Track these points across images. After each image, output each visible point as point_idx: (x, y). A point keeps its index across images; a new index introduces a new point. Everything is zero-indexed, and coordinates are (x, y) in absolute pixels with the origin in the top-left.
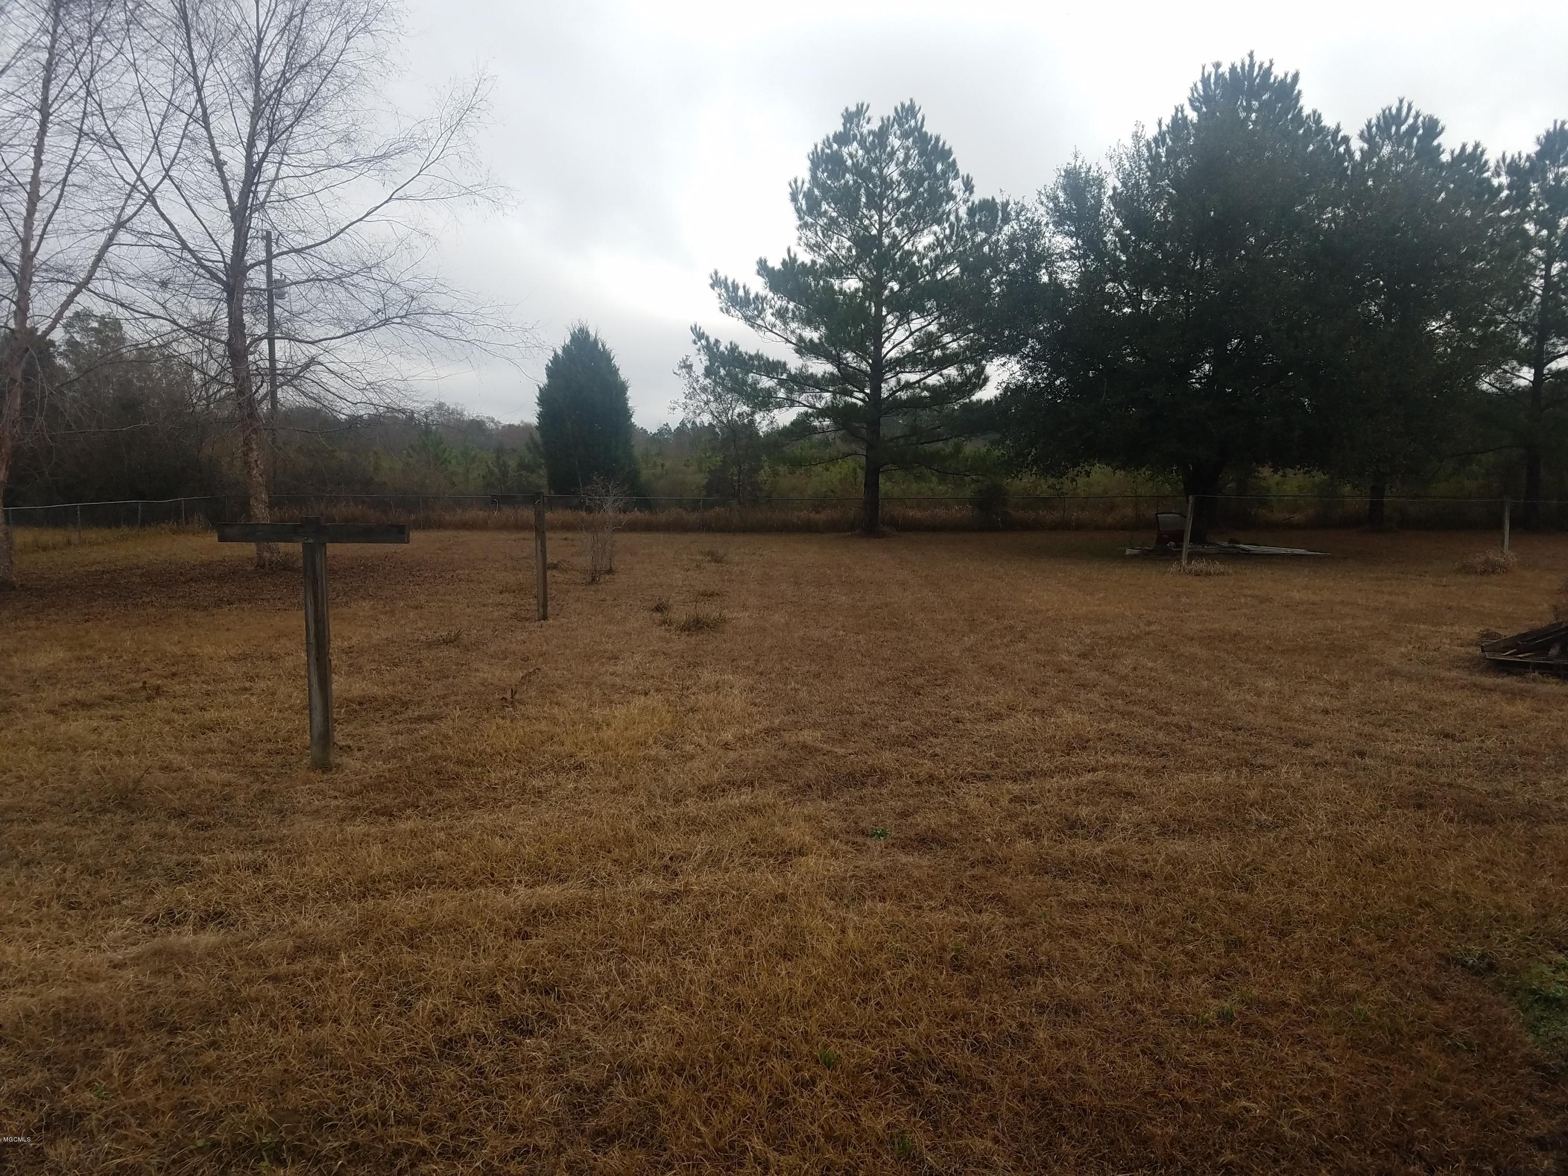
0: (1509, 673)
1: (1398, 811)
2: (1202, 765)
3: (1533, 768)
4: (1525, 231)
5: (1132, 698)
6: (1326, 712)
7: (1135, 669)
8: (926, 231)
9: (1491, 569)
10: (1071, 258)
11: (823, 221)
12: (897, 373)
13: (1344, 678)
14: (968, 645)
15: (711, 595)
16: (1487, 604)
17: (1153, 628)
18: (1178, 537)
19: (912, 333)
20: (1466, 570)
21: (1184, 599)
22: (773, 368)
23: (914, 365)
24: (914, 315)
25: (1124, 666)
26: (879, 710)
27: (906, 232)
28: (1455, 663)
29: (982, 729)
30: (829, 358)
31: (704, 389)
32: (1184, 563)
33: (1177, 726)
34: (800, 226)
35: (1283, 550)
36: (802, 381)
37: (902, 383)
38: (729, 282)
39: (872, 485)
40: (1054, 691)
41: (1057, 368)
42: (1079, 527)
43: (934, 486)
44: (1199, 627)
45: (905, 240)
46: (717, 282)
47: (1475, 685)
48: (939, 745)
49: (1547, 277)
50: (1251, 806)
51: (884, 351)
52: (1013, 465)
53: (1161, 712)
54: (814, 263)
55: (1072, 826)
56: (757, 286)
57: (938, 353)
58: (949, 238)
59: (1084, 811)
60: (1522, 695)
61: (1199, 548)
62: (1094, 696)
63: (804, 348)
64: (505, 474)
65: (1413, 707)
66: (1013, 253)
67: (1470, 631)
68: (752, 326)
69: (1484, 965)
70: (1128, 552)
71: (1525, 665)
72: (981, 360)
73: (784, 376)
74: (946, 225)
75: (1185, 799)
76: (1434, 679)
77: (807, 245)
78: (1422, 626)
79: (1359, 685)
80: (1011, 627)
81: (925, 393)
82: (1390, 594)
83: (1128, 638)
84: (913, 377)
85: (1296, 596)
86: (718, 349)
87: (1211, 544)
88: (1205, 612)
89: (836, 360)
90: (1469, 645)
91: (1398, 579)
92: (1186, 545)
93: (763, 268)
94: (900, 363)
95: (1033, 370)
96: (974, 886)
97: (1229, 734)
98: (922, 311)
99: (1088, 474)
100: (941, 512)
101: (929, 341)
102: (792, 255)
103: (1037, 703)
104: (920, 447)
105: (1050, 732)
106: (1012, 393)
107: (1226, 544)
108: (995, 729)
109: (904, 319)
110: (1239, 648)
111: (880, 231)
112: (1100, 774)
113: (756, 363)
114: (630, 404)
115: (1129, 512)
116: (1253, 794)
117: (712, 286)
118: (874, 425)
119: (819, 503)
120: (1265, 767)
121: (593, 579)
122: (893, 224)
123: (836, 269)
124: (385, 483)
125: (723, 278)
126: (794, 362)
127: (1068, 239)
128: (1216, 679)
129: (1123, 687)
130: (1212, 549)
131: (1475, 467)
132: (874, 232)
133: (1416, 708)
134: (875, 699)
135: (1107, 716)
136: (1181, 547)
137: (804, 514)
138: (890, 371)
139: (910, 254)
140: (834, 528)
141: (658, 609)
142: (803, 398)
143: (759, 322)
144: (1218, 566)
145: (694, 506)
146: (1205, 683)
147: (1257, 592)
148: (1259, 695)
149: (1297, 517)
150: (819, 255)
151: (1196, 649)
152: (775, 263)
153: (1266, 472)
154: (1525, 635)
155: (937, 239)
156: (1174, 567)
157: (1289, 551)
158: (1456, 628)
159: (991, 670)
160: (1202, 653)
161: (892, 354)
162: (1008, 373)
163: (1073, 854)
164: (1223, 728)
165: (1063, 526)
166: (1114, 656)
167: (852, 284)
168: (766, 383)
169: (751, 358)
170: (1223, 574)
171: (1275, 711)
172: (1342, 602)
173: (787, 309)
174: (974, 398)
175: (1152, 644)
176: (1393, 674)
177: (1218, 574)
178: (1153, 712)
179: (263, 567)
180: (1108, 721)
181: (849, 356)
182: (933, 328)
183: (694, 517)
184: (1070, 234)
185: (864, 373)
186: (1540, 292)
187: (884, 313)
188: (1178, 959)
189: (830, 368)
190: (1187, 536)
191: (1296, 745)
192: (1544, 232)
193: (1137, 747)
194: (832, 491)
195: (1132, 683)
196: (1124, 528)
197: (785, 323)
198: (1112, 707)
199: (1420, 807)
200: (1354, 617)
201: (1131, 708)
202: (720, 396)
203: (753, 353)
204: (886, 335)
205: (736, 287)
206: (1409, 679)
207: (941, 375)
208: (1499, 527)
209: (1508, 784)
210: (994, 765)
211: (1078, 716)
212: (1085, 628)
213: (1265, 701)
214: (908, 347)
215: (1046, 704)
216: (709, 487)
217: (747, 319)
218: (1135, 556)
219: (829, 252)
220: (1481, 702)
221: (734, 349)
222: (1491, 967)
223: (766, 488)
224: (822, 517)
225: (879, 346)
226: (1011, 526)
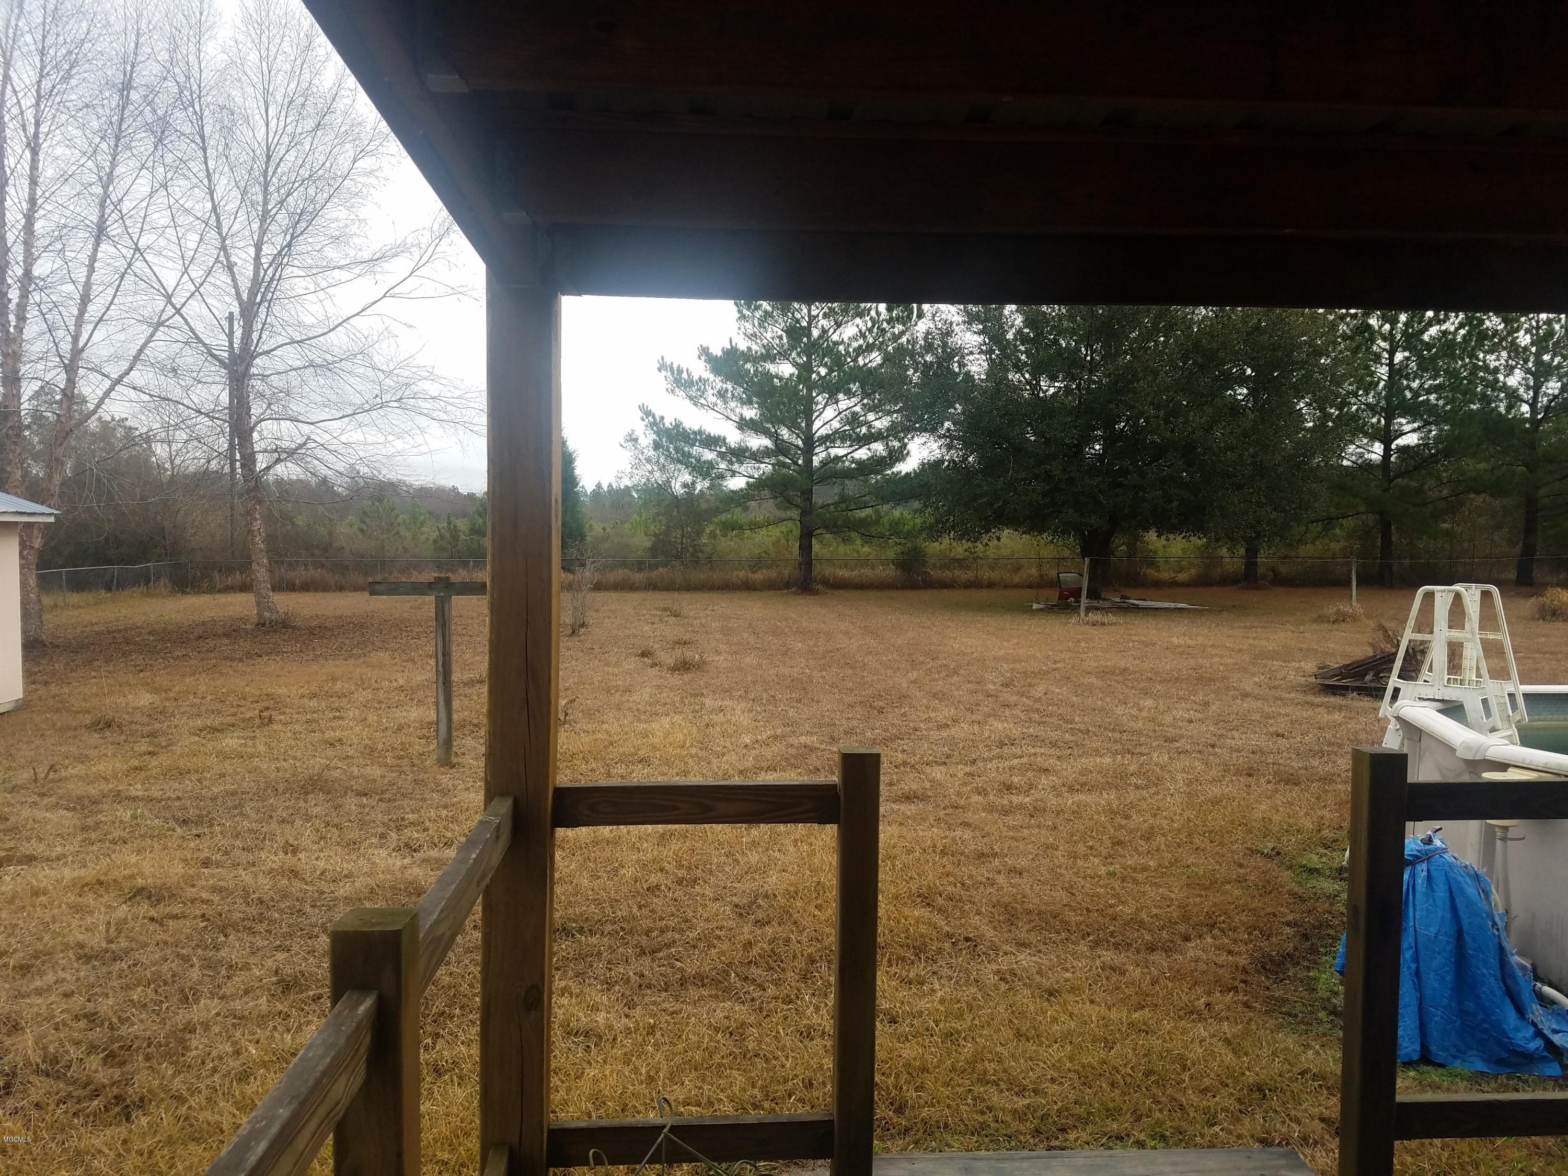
0: (1335, 694)
1: (1234, 778)
2: (1098, 753)
3: (1335, 753)
4: (1369, 326)
5: (1045, 713)
6: (1190, 721)
7: (1046, 694)
8: (850, 323)
9: (1341, 619)
10: (979, 353)
11: (758, 314)
12: (828, 448)
13: (1206, 699)
14: (912, 679)
15: (685, 643)
16: (1332, 646)
17: (1059, 665)
18: (1076, 594)
19: (840, 413)
20: (1321, 619)
21: (1083, 644)
22: (712, 442)
23: (843, 440)
24: (841, 396)
25: (1038, 691)
26: (855, 723)
27: (832, 323)
28: (1293, 688)
29: (934, 735)
30: (766, 433)
31: (649, 460)
32: (1082, 614)
33: (1079, 729)
34: (739, 318)
35: (1166, 605)
36: (740, 454)
37: (832, 456)
38: (675, 367)
39: (806, 548)
40: (986, 709)
41: (968, 445)
42: (991, 585)
43: (861, 548)
44: (1095, 664)
45: (831, 331)
46: (663, 366)
47: (1307, 703)
48: (906, 745)
49: (1391, 364)
50: (1132, 775)
51: (815, 427)
52: (935, 531)
53: (1067, 722)
54: (749, 349)
55: (1009, 788)
56: (700, 370)
57: (864, 430)
58: (870, 330)
59: (1016, 780)
60: (1340, 709)
61: (1095, 603)
62: (1017, 712)
63: (744, 425)
64: (455, 538)
65: (1256, 717)
66: (929, 347)
67: (1310, 666)
68: (695, 405)
69: (1274, 853)
70: (1035, 606)
71: (1346, 688)
72: (903, 438)
73: (723, 450)
74: (868, 318)
75: (1085, 772)
76: (1277, 698)
77: (745, 334)
78: (1275, 663)
79: (1217, 703)
80: (945, 665)
81: (853, 465)
82: (1254, 639)
83: (1039, 673)
84: (841, 452)
85: (1175, 640)
86: (664, 425)
87: (1105, 599)
88: (1099, 654)
89: (775, 437)
90: (1310, 676)
91: (1262, 627)
92: (1084, 600)
93: (705, 352)
94: (828, 440)
95: (950, 447)
96: (947, 818)
97: (1117, 735)
98: (849, 394)
99: (999, 539)
100: (867, 572)
101: (853, 420)
102: (734, 344)
103: (974, 717)
104: (850, 513)
105: (987, 734)
106: (930, 468)
107: (1118, 600)
108: (944, 734)
109: (833, 399)
110: (1127, 679)
111: (810, 323)
112: (1025, 760)
113: (698, 437)
114: (577, 472)
115: (1034, 571)
116: (1132, 769)
117: (660, 370)
118: (807, 494)
119: (757, 563)
120: (1141, 754)
121: (573, 632)
122: (821, 315)
123: (769, 356)
124: (343, 548)
125: (669, 363)
126: (734, 437)
127: (976, 337)
128: (1108, 700)
129: (1038, 705)
130: (1106, 604)
131: (1338, 531)
132: (804, 324)
133: (1258, 718)
134: (850, 716)
135: (1028, 724)
136: (1080, 602)
137: (742, 574)
138: (820, 445)
139: (836, 343)
140: (770, 586)
141: (643, 655)
142: (742, 469)
143: (702, 401)
144: (1111, 618)
145: (640, 566)
146: (1100, 703)
147: (1143, 638)
148: (1140, 710)
149: (1182, 577)
150: (757, 343)
151: (1093, 680)
152: (717, 351)
153: (1152, 536)
154: (1349, 665)
155: (860, 331)
156: (1074, 619)
157: (1172, 605)
158: (1302, 664)
159: (935, 695)
160: (1098, 683)
161: (822, 432)
162: (928, 451)
163: (1011, 802)
164: (1113, 730)
165: (976, 584)
166: (1029, 685)
167: (786, 369)
168: (709, 455)
169: (695, 433)
170: (1115, 624)
171: (1153, 720)
172: (1213, 646)
173: (727, 390)
174: (895, 470)
175: (1058, 677)
176: (1245, 695)
177: (1111, 625)
178: (1061, 722)
179: (264, 625)
180: (1028, 728)
181: (785, 433)
182: (858, 409)
183: (638, 577)
184: (979, 333)
185: (797, 447)
186: (1385, 378)
187: (814, 394)
188: (1081, 848)
189: (766, 442)
190: (1084, 592)
191: (1166, 741)
192: (1387, 327)
193: (1051, 743)
194: (765, 552)
195: (1044, 703)
196: (1030, 587)
197: (726, 402)
198: (1030, 719)
199: (1250, 775)
200: (1221, 657)
201: (1044, 719)
202: (664, 466)
203: (696, 428)
204: (818, 413)
205: (680, 371)
206: (1257, 698)
207: (869, 449)
208: (1349, 584)
209: (1315, 762)
210: (948, 756)
211: (1005, 725)
212: (1005, 666)
213: (1144, 714)
214: (836, 424)
215: (980, 718)
216: (654, 550)
217: (691, 398)
218: (1042, 610)
219: (765, 342)
220: (1307, 713)
221: (678, 425)
222: (1278, 854)
223: (707, 549)
224: (759, 576)
225: (810, 424)
226: (929, 584)
